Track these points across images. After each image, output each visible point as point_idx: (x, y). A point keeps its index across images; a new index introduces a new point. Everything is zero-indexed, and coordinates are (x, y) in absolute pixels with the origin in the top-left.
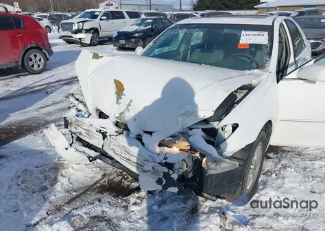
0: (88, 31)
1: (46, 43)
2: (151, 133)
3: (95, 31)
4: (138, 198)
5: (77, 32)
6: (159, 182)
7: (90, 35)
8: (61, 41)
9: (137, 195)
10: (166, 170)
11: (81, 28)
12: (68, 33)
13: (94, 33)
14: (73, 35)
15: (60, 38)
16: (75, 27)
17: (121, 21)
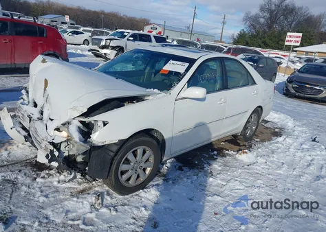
0: (113, 48)
1: (63, 52)
2: (52, 120)
3: (120, 49)
4: (47, 174)
5: (103, 47)
6: (47, 156)
7: (115, 52)
8: (90, 53)
9: (47, 172)
10: (52, 148)
11: (108, 44)
12: (96, 47)
13: (119, 51)
14: (100, 50)
15: (89, 51)
16: (103, 43)
17: (147, 44)
